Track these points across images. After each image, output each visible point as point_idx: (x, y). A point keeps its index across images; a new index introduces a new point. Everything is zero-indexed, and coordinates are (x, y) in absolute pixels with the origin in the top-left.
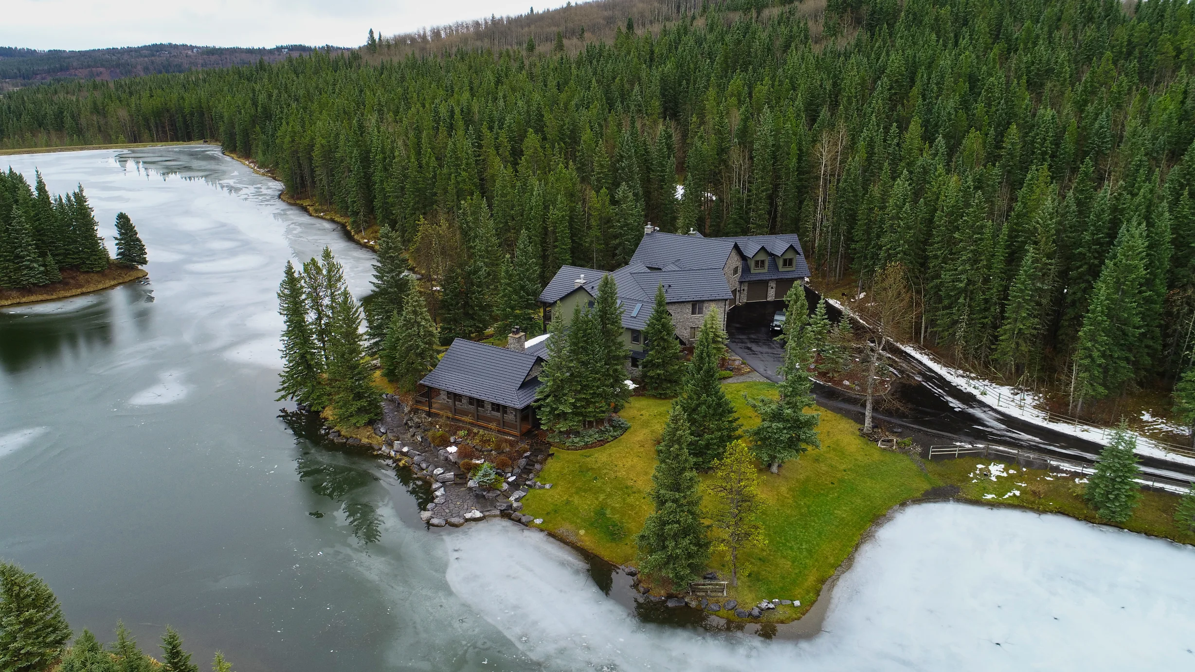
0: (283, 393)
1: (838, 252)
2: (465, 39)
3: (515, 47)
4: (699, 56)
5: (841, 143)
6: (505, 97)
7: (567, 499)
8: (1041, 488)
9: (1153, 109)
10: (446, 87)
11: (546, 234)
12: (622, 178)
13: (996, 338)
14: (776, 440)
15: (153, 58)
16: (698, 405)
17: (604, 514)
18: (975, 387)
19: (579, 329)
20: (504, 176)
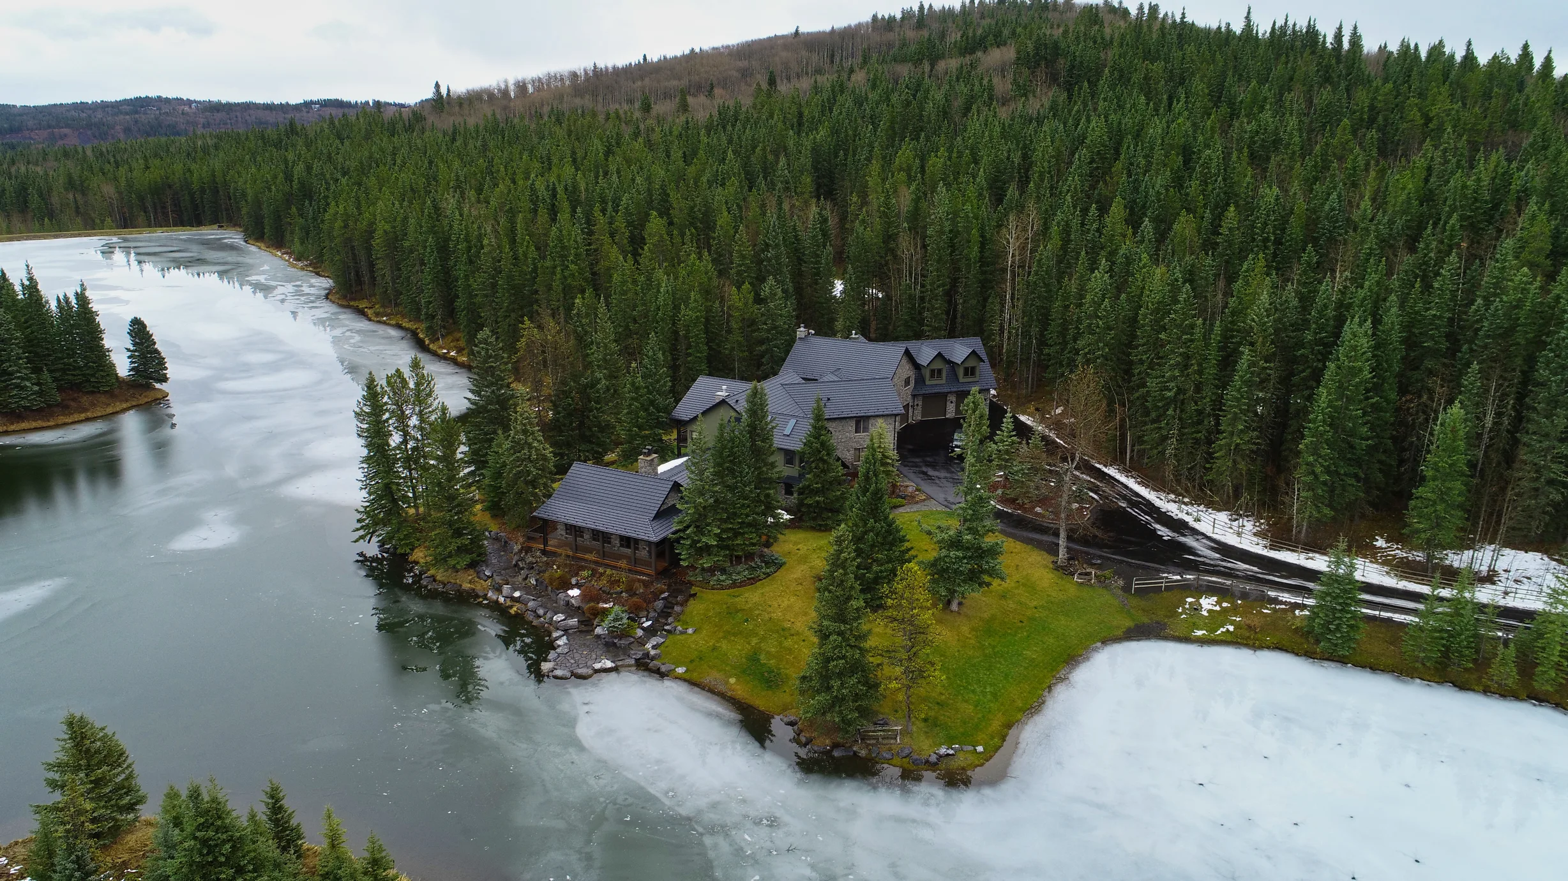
0: (361, 532)
1: (1029, 358)
2: (560, 96)
3: (626, 107)
4: (859, 121)
5: (1032, 227)
6: (618, 172)
7: (714, 645)
8: (1256, 622)
9: (1390, 188)
10: (541, 158)
11: (676, 340)
12: (769, 272)
13: (1210, 455)
14: (956, 571)
15: (137, 116)
16: (866, 533)
17: (758, 660)
18: (1187, 513)
19: (724, 447)
20: (624, 270)
